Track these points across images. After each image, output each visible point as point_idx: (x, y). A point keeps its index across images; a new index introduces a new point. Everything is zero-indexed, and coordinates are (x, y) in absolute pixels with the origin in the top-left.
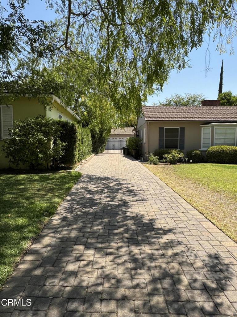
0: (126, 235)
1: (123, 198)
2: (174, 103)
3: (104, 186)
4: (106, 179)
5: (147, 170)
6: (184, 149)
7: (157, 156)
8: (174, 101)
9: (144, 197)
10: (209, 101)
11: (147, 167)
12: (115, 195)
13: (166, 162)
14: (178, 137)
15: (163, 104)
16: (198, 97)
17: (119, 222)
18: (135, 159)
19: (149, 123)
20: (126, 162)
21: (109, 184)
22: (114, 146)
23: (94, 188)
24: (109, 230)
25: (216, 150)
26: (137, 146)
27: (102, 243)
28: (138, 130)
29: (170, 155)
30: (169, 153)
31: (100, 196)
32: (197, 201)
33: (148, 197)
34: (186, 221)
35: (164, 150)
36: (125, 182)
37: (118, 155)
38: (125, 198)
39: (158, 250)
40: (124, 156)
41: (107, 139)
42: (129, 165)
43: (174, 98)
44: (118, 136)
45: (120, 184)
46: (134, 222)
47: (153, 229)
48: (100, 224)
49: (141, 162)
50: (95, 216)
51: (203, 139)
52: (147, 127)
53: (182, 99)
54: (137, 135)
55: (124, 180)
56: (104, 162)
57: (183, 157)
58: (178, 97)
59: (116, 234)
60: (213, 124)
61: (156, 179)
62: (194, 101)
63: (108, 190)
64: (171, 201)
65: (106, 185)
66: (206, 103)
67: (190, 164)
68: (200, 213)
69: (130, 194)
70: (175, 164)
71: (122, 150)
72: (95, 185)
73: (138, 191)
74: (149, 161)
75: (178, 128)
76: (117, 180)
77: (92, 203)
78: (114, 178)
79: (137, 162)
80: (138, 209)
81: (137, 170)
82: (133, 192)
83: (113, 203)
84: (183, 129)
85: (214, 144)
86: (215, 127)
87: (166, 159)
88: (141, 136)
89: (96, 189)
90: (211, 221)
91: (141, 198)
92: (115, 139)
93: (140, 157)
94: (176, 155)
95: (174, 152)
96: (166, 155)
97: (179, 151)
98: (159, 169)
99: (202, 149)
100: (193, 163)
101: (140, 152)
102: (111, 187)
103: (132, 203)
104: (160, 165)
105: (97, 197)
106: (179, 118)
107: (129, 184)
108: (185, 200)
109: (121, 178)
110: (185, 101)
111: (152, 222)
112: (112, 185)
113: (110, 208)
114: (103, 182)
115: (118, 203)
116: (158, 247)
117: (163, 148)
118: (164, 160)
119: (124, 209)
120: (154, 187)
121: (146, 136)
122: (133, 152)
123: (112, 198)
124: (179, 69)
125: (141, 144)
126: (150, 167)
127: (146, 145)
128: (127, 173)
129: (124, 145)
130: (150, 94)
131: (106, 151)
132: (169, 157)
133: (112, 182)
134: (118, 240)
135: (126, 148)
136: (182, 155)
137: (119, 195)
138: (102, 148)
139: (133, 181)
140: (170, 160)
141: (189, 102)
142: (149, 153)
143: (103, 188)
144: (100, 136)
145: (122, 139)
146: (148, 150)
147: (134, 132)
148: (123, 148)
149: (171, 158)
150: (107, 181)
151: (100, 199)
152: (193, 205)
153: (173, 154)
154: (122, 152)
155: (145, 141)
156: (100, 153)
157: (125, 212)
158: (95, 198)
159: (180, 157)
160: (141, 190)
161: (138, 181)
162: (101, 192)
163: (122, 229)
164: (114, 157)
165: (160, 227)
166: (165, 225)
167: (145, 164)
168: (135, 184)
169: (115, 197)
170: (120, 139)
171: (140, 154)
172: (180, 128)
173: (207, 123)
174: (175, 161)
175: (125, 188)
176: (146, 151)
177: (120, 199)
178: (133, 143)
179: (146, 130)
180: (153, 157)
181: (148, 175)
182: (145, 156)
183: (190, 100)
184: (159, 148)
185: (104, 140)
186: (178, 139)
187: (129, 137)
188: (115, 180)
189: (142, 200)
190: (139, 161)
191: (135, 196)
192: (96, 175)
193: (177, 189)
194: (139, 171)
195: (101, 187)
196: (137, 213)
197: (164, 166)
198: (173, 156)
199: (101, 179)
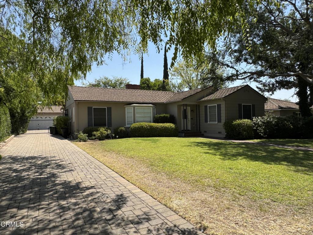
0: (56, 195)
1: (52, 171)
2: (103, 84)
3: (30, 165)
4: (33, 158)
5: (75, 146)
6: (111, 127)
7: (86, 134)
8: (102, 82)
9: (72, 168)
10: (131, 85)
11: (76, 144)
12: (43, 170)
13: (95, 139)
14: (106, 116)
15: (92, 84)
16: (124, 80)
17: (48, 189)
18: (64, 138)
19: (78, 102)
20: (54, 141)
21: (36, 162)
22: (39, 126)
23: (20, 167)
24: (39, 194)
25: (137, 126)
26: (66, 125)
27: (34, 204)
28: (66, 109)
29: (98, 132)
30: (97, 131)
31: (28, 172)
32: (116, 166)
33: (75, 168)
34: (105, 179)
35: (93, 128)
36: (54, 159)
37: (45, 135)
38: (54, 171)
39: (81, 199)
40: (51, 136)
41: (30, 118)
42: (57, 144)
43: (103, 80)
44: (43, 115)
45: (48, 161)
46: (62, 186)
47: (79, 188)
48: (31, 192)
49: (70, 140)
50: (24, 187)
51: (127, 117)
52: (76, 106)
53: (110, 81)
54: (66, 113)
55: (53, 157)
56: (28, 143)
57: (110, 134)
58: (106, 79)
59: (46, 196)
60: (135, 105)
61: (84, 154)
62: (121, 83)
63: (36, 167)
64: (96, 168)
65: (33, 163)
66: (130, 87)
67: (116, 140)
68: (116, 173)
69: (59, 168)
70: (103, 140)
71: (48, 129)
72: (20, 164)
73: (66, 165)
74: (78, 139)
75: (106, 108)
76: (45, 158)
77: (20, 179)
78: (41, 156)
79: (66, 140)
80: (66, 177)
81: (66, 148)
82: (62, 166)
83: (42, 176)
84: (109, 109)
85: (136, 122)
86: (136, 108)
87: (95, 136)
88: (70, 115)
89: (22, 168)
90: (123, 176)
91: (69, 170)
92: (39, 118)
93: (69, 136)
94: (103, 132)
95: (102, 129)
96: (95, 133)
97: (107, 128)
98: (88, 145)
99: (127, 126)
100: (118, 138)
101: (69, 130)
102: (39, 164)
103: (61, 174)
104: (90, 142)
105: (24, 174)
106: (106, 99)
107: (58, 160)
108: (107, 166)
109: (49, 156)
110: (113, 82)
111: (78, 184)
112: (39, 162)
113: (40, 180)
114: (29, 161)
115: (47, 176)
116: (81, 197)
117: (92, 126)
118: (94, 137)
119: (53, 179)
120: (81, 160)
121: (75, 115)
122: (62, 131)
123: (41, 173)
124: (98, 65)
125: (70, 122)
126: (79, 144)
127: (75, 123)
128: (56, 151)
129: (51, 124)
130: (76, 80)
131: (28, 132)
132: (97, 134)
133: (40, 160)
134: (48, 200)
135: (53, 128)
136: (109, 132)
137: (48, 170)
138: (24, 128)
139: (61, 157)
140: (98, 137)
141: (117, 84)
142: (78, 131)
143: (30, 166)
144: (21, 115)
145: (48, 118)
146: (77, 129)
147: (62, 110)
148: (50, 127)
149: (100, 134)
150: (34, 160)
151: (28, 175)
152: (112, 169)
153: (101, 131)
154: (49, 132)
155: (74, 119)
156: (21, 134)
157: (55, 181)
158: (22, 175)
159: (107, 134)
160: (69, 164)
161: (67, 157)
162: (28, 169)
163: (52, 193)
164: (40, 137)
165: (84, 186)
166: (88, 184)
167: (74, 142)
168: (64, 160)
169: (43, 172)
170: (46, 118)
171: (69, 133)
172: (107, 107)
173: (130, 104)
174: (103, 137)
175: (53, 163)
176: (75, 130)
177: (48, 173)
178: (61, 122)
179: (75, 109)
180: (82, 135)
181: (77, 151)
182: (74, 135)
183: (118, 82)
184: (89, 126)
185: (27, 119)
186: (106, 118)
187: (57, 116)
188: (42, 158)
189: (70, 171)
190: (68, 140)
191: (64, 169)
192: (20, 155)
193: (101, 160)
194: (68, 149)
195: (28, 165)
196: (66, 180)
197: (92, 142)
198: (101, 133)
199: (27, 159)
